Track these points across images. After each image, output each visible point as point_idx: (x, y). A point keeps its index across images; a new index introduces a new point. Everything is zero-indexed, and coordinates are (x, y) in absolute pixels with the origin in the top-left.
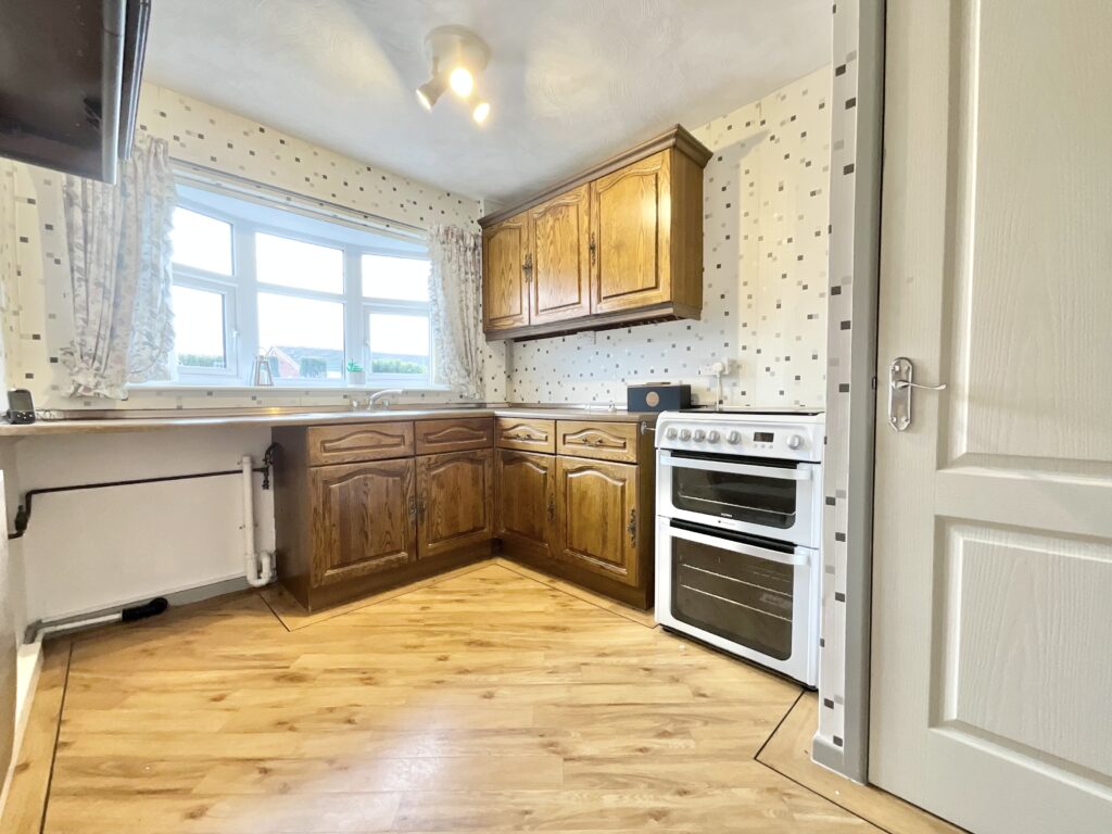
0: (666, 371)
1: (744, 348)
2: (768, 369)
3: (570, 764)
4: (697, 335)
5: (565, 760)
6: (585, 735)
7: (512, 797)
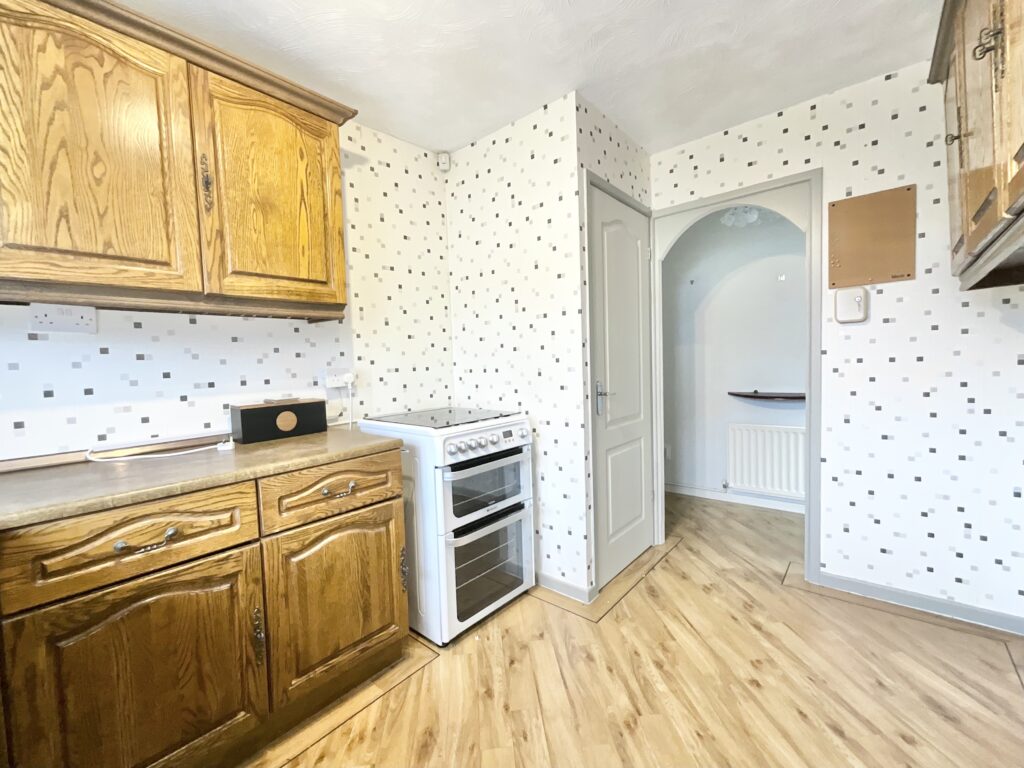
0: (267, 382)
1: (359, 358)
2: (381, 379)
3: (642, 711)
4: (307, 340)
5: (640, 714)
6: (608, 703)
7: (693, 747)
